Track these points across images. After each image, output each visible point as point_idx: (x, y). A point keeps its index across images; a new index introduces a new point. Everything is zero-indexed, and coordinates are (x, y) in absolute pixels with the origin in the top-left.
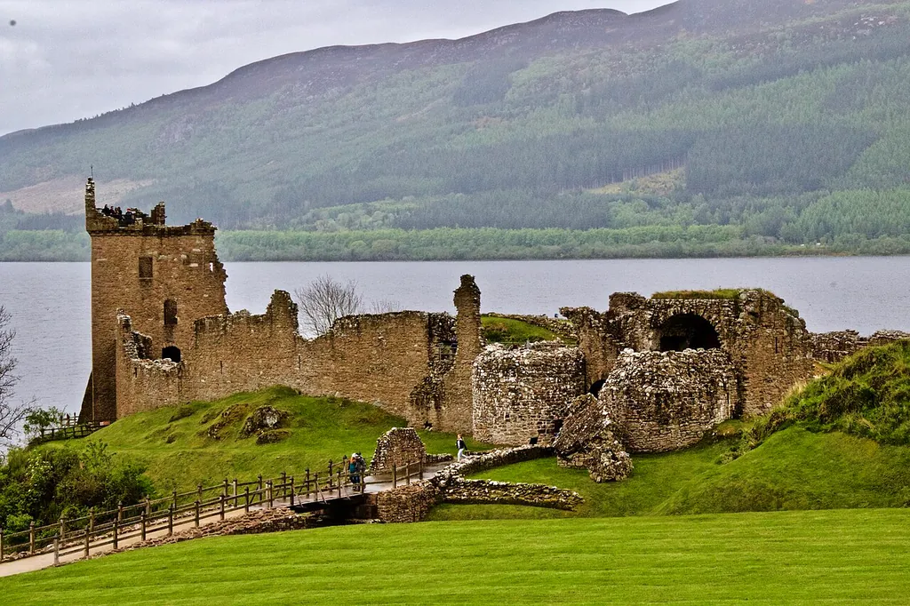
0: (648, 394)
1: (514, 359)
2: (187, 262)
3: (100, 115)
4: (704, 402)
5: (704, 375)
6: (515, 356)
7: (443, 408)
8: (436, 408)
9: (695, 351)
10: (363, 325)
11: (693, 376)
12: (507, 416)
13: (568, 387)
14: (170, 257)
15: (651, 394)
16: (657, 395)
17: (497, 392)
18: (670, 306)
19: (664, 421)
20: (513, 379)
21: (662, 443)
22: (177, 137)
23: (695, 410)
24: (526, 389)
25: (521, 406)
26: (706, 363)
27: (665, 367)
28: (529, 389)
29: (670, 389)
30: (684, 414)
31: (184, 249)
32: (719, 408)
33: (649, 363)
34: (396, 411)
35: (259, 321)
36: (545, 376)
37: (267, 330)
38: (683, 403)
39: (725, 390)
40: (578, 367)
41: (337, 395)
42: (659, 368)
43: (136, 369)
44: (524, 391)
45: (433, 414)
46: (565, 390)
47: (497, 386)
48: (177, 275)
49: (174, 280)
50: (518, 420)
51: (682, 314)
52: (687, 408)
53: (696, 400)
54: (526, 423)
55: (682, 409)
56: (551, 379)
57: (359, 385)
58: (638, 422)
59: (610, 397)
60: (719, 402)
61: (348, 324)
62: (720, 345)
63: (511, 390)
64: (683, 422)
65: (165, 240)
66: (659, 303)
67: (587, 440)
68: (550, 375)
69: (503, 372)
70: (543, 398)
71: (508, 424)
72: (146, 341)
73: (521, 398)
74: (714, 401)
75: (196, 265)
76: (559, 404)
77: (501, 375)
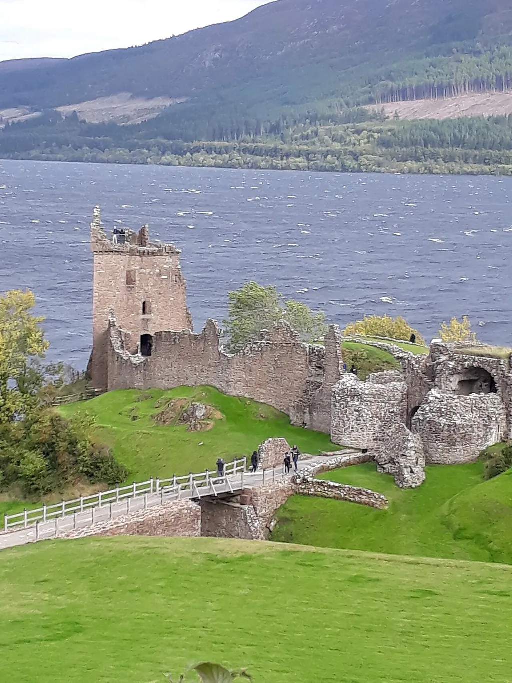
0: (443, 425)
1: (359, 389)
2: (160, 275)
3: (147, 44)
4: (481, 431)
5: (483, 412)
6: (360, 387)
7: (315, 414)
8: (310, 413)
9: (478, 395)
10: (264, 350)
11: (475, 414)
12: (353, 428)
13: (395, 410)
14: (148, 271)
15: (445, 425)
16: (449, 426)
17: (346, 411)
18: (466, 361)
19: (452, 443)
20: (357, 403)
21: (451, 458)
22: (207, 63)
23: (474, 437)
24: (366, 411)
25: (362, 422)
26: (485, 404)
27: (456, 406)
28: (368, 411)
29: (458, 422)
30: (466, 439)
31: (158, 266)
32: (491, 435)
33: (445, 403)
34: (285, 411)
35: (196, 339)
36: (379, 403)
37: (202, 346)
38: (466, 432)
39: (497, 423)
40: (403, 397)
41: (247, 396)
42: (452, 407)
43: (118, 358)
44: (364, 412)
45: (307, 417)
46: (392, 412)
47: (346, 407)
48: (152, 284)
49: (150, 288)
50: (360, 431)
51: (473, 367)
52: (469, 435)
53: (476, 430)
54: (365, 433)
55: (465, 436)
56: (383, 404)
57: (261, 390)
58: (436, 443)
59: (418, 424)
60: (492, 431)
61: (255, 348)
62: (497, 390)
63: (356, 411)
64: (465, 445)
65: (145, 259)
66: (459, 358)
67: (398, 457)
68: (383, 402)
69: (351, 398)
70: (377, 417)
71: (353, 433)
72: (127, 335)
73: (363, 417)
74: (488, 430)
75: (166, 277)
76: (388, 422)
77: (349, 400)
